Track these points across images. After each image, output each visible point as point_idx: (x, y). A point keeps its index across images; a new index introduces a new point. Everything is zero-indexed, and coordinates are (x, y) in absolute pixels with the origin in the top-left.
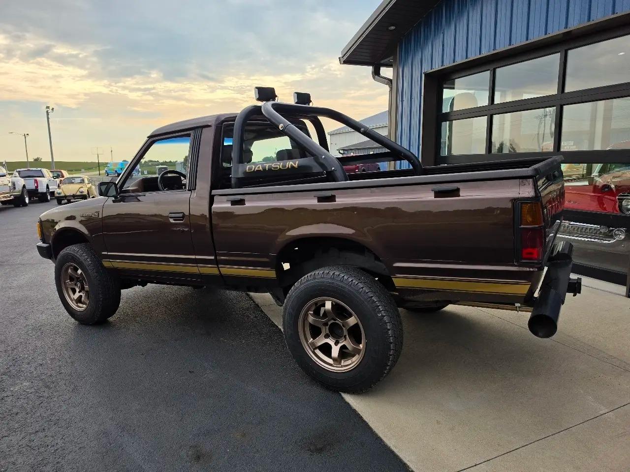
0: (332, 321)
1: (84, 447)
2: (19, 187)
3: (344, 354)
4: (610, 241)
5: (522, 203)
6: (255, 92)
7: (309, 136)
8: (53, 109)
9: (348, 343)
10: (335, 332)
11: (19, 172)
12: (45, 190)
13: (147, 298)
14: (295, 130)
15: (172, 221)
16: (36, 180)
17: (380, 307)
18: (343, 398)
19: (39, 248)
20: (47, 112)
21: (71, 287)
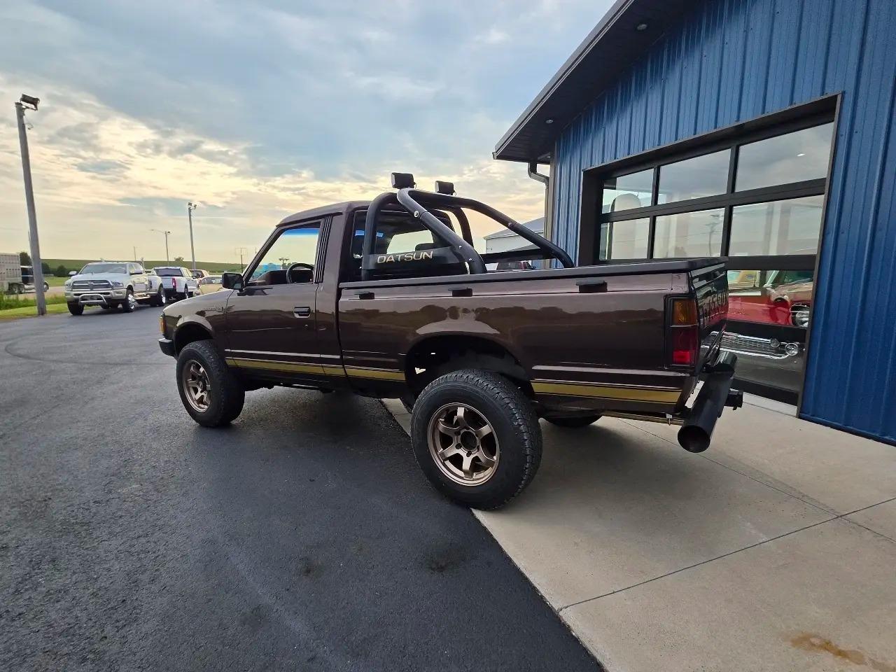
0: (466, 430)
1: (187, 555)
2: (156, 286)
3: (477, 466)
4: (781, 356)
5: (674, 300)
6: (392, 179)
7: (452, 229)
8: (195, 206)
9: (480, 454)
10: (468, 442)
11: (157, 271)
12: (183, 291)
13: (273, 401)
14: (439, 224)
15: (297, 316)
16: (174, 279)
17: (517, 415)
18: (473, 514)
19: (161, 344)
20: (189, 209)
21: (194, 386)
